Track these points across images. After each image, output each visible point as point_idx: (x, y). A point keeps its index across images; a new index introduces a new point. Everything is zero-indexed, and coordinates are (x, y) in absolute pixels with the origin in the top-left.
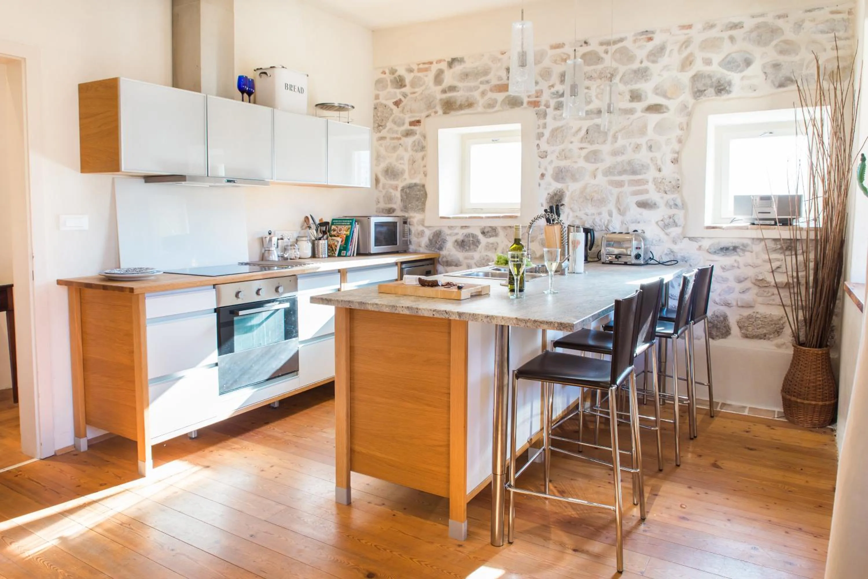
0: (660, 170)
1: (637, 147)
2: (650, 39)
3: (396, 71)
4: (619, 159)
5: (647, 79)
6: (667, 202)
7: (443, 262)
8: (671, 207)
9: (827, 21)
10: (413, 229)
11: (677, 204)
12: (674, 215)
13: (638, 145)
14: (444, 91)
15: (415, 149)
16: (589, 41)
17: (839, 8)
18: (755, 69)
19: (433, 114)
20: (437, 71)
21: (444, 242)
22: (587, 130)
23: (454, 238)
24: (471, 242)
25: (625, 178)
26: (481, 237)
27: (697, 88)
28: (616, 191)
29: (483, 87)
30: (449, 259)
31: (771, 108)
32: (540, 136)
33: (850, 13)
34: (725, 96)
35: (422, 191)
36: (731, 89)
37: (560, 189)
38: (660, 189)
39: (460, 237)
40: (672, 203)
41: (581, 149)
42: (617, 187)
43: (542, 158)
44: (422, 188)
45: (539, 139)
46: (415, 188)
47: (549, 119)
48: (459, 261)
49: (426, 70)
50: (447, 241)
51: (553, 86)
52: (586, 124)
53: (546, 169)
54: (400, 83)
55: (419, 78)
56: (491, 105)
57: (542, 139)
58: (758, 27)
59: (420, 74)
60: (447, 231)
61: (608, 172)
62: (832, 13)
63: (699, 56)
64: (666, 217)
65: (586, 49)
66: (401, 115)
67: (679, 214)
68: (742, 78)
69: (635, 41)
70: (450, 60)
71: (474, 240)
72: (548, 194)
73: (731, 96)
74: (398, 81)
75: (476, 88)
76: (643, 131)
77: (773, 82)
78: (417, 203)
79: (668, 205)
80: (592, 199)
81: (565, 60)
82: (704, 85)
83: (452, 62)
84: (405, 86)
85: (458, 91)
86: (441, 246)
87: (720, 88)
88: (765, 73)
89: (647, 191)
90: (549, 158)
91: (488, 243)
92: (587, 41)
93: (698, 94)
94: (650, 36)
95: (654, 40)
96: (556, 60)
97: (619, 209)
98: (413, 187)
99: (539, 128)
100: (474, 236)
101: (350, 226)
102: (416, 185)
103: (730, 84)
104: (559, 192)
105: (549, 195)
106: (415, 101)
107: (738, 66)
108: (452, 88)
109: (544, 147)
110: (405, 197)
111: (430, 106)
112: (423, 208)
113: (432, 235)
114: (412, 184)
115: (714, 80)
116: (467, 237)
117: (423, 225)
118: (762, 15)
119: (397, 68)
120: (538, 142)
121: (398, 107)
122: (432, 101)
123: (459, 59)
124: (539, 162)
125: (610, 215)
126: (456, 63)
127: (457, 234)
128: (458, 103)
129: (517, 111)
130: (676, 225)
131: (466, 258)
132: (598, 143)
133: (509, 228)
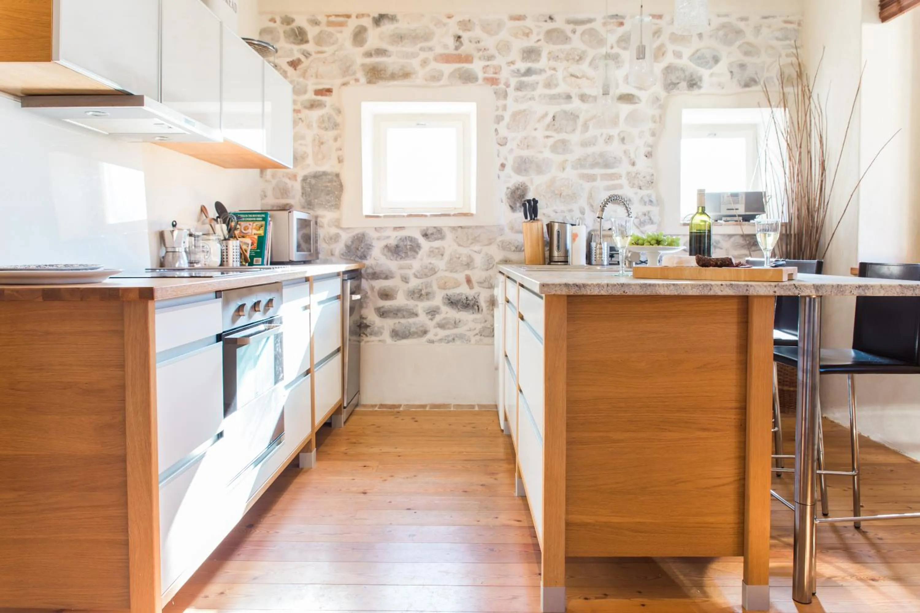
0: (633, 164)
1: (610, 138)
2: (622, 24)
3: (293, 20)
4: (590, 150)
5: (619, 66)
6: (642, 198)
7: (368, 274)
8: (645, 204)
9: (782, 29)
10: (322, 233)
11: (652, 200)
12: (649, 212)
13: (610, 136)
14: (369, 54)
15: (323, 126)
16: (555, 17)
17: (790, 18)
18: (722, 67)
19: (352, 82)
20: (356, 27)
21: (369, 249)
22: (554, 116)
23: (383, 243)
24: (408, 247)
25: (597, 171)
26: (422, 241)
27: (671, 80)
28: (587, 186)
29: (423, 55)
30: (377, 270)
31: (739, 106)
32: (499, 119)
33: (799, 24)
34: (696, 91)
35: (336, 182)
36: (701, 85)
37: (521, 183)
38: (634, 184)
39: (393, 242)
40: (647, 199)
41: (547, 137)
42: (588, 182)
43: (501, 145)
44: (335, 178)
45: (498, 123)
46: (324, 177)
47: (509, 101)
48: (391, 272)
49: (341, 24)
50: (373, 246)
51: (513, 63)
52: (553, 109)
53: (506, 159)
54: (300, 38)
55: (330, 35)
56: (436, 77)
57: (501, 123)
58: (723, 26)
59: (331, 29)
60: (373, 234)
61: (580, 163)
62: (786, 22)
63: (670, 47)
64: (640, 214)
65: (550, 25)
66: (301, 79)
67: (654, 210)
68: (711, 75)
69: (605, 24)
70: (376, 15)
71: (413, 244)
72: (508, 188)
73: (702, 91)
74: (297, 33)
75: (414, 55)
76: (615, 122)
77: (739, 81)
78: (328, 198)
79: (643, 201)
80: (561, 195)
81: (527, 35)
82: (677, 78)
83: (379, 19)
84: (307, 42)
85: (390, 56)
86: (365, 253)
87: (692, 83)
88: (731, 72)
89: (621, 187)
90: (509, 146)
91: (431, 247)
92: (552, 17)
93: (671, 86)
94: (621, 20)
95: (625, 25)
96: (517, 33)
97: (592, 206)
98: (321, 176)
99: (497, 110)
100: (412, 239)
101: (263, 223)
102: (325, 174)
103: (700, 79)
104: (522, 186)
105: (509, 190)
106: (324, 62)
107: (707, 63)
108: (381, 52)
109: (503, 132)
110: (309, 190)
111: (346, 70)
112: (336, 204)
113: (351, 240)
114: (319, 172)
115: (687, 73)
116: (403, 241)
117: (338, 227)
118: (727, 15)
119: (294, 16)
120: (496, 126)
121: (295, 69)
122: (350, 66)
123: (390, 17)
124: (498, 150)
125: (583, 213)
126: (386, 21)
127: (388, 237)
128: (389, 72)
129: (470, 87)
130: (651, 222)
131: (401, 268)
132: (566, 132)
133: (459, 229)
